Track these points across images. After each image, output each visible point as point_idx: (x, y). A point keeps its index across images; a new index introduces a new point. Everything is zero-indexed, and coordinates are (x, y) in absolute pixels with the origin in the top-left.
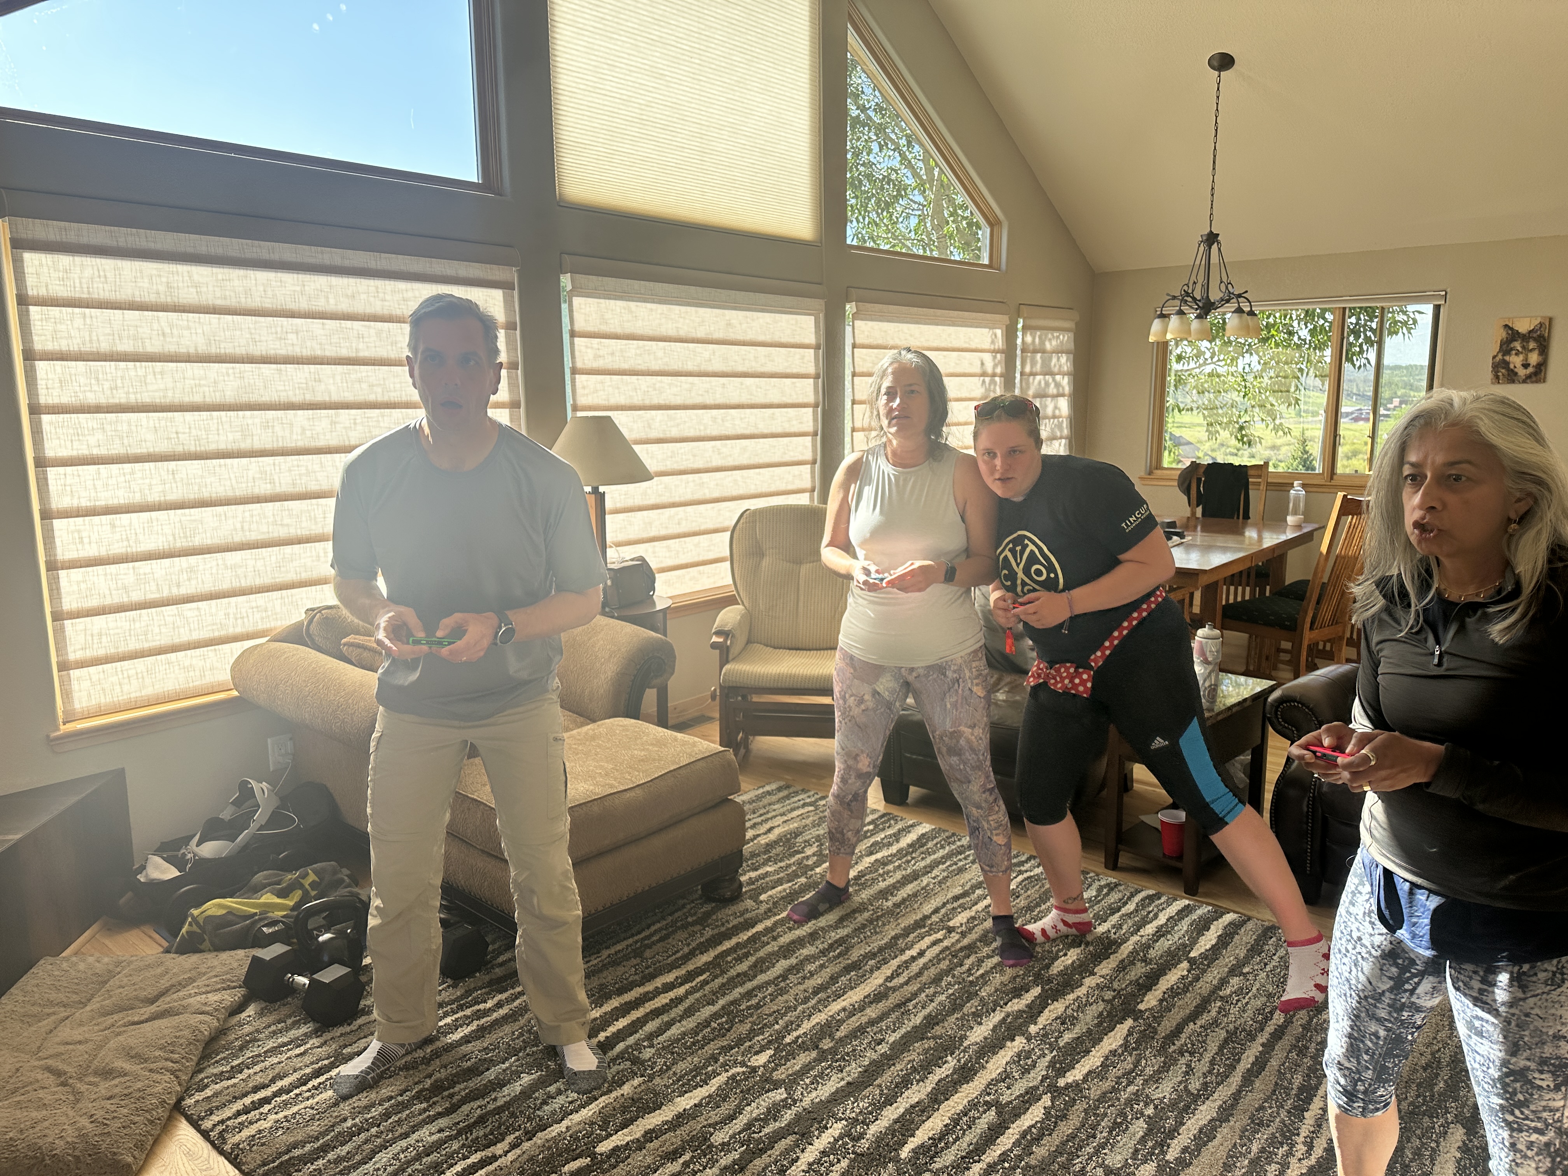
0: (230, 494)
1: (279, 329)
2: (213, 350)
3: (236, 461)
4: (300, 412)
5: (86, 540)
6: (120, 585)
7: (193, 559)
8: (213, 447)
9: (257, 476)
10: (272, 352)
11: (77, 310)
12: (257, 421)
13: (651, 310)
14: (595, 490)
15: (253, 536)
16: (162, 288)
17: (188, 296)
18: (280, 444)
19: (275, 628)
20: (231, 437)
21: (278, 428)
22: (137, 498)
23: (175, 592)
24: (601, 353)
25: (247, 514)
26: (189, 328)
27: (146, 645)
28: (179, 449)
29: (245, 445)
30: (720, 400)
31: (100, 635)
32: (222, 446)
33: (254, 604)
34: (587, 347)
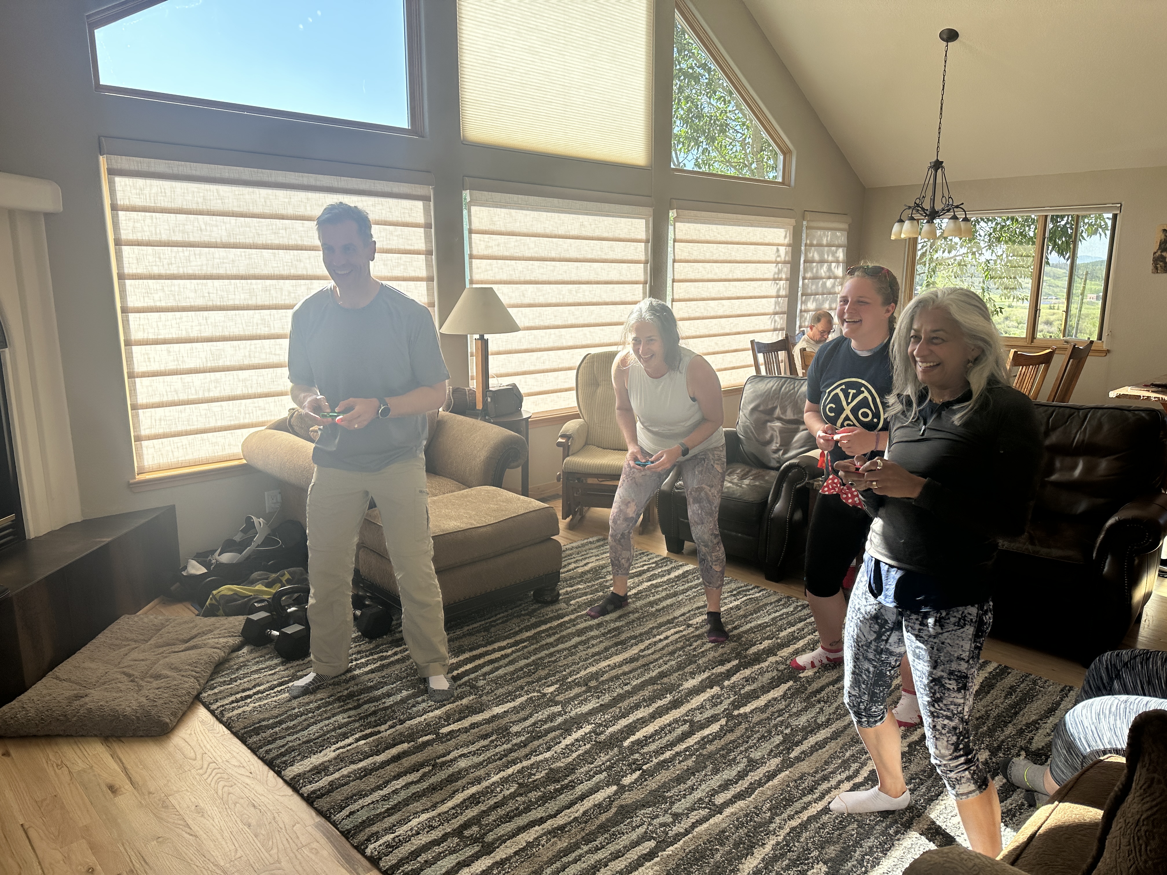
0: (242, 333)
1: (274, 227)
2: (232, 241)
3: (246, 312)
4: (287, 281)
5: (152, 360)
6: (172, 389)
7: (218, 374)
8: (231, 303)
9: (259, 322)
10: (269, 242)
11: (147, 214)
12: (260, 286)
13: (526, 215)
14: (482, 337)
15: (255, 361)
16: (200, 200)
17: (217, 205)
18: (274, 302)
19: (270, 421)
20: (242, 296)
21: (272, 292)
22: (183, 334)
23: (207, 395)
24: (490, 244)
25: (253, 347)
26: (217, 226)
27: (188, 428)
28: (210, 303)
29: (252, 302)
30: (574, 278)
31: (160, 420)
32: (237, 302)
33: (256, 405)
34: (480, 240)
